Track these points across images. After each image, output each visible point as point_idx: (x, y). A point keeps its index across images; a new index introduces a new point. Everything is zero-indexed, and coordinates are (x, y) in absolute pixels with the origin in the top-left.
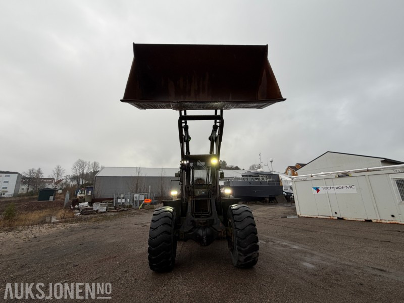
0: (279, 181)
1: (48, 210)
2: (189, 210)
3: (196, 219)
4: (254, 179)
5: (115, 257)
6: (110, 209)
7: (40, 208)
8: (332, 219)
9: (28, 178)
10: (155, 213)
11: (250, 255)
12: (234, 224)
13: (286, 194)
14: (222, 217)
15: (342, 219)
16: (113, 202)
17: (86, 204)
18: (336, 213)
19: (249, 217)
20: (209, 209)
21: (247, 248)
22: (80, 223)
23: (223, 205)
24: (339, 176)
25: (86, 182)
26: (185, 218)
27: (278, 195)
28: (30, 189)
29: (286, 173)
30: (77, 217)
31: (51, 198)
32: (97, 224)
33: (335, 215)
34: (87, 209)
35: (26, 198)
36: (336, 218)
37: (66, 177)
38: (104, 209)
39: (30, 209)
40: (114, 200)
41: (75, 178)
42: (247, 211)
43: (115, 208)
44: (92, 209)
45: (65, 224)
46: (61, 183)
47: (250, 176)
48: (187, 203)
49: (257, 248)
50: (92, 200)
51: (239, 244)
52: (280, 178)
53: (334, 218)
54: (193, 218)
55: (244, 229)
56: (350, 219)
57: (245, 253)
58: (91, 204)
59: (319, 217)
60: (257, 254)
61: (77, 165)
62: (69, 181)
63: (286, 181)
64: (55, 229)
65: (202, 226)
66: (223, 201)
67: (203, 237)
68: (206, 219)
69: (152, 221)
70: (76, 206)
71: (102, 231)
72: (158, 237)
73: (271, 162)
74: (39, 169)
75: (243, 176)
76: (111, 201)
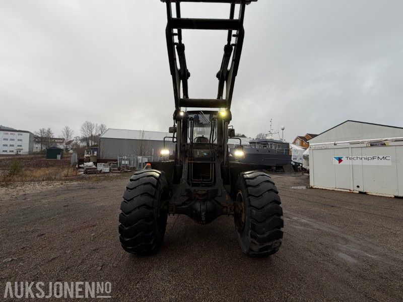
0: (289, 150)
1: (55, 168)
2: (184, 176)
3: (192, 189)
4: (262, 147)
5: (94, 226)
6: (114, 170)
7: (48, 166)
8: (351, 193)
9: (40, 138)
10: (133, 177)
11: (270, 244)
12: (247, 199)
13: (294, 164)
14: (229, 187)
15: (365, 193)
16: (117, 164)
17: (91, 164)
18: (358, 187)
19: (272, 190)
20: (212, 175)
21: (265, 236)
22: (79, 182)
23: (232, 172)
24: (372, 145)
25: (96, 144)
26: (178, 185)
27: (285, 165)
28: (44, 148)
29: (294, 143)
30: (79, 175)
31: (59, 157)
32: (96, 184)
33: (356, 188)
34: (90, 169)
35: (40, 156)
36: (358, 192)
37: (76, 138)
38: (107, 170)
39: (38, 166)
40: (118, 161)
41: (85, 139)
42: (268, 181)
43: (119, 169)
44: (96, 169)
45: (64, 182)
46: (71, 144)
47: (258, 143)
48: (182, 166)
49: (280, 235)
50: (98, 160)
51: (253, 228)
52: (290, 147)
53: (355, 192)
54: (189, 187)
55: (263, 207)
56: (375, 194)
57: (261, 241)
58: (95, 164)
59: (336, 190)
60: (278, 244)
61: (85, 127)
62: (79, 142)
63: (296, 150)
64: (52, 186)
65: (201, 198)
66: (232, 167)
67: (201, 212)
68: (206, 189)
69: (127, 188)
70: (82, 166)
71: (97, 191)
72: (133, 213)
73: (283, 129)
74: (49, 129)
75: (250, 143)
76: (116, 162)
